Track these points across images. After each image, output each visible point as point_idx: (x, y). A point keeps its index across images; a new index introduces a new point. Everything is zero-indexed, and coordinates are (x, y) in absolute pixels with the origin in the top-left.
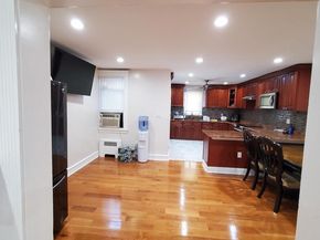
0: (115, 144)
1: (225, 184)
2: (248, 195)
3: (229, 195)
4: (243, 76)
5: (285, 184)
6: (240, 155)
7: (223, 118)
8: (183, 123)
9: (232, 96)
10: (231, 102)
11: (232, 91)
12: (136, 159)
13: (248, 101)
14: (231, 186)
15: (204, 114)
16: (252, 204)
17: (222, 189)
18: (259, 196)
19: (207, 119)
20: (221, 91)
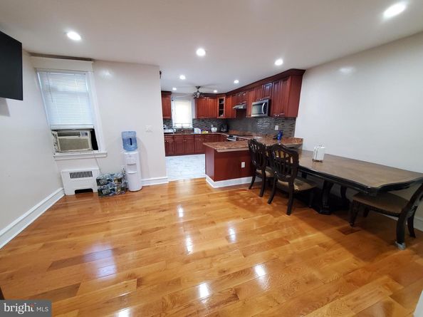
0: (89, 174)
1: (236, 197)
2: (260, 203)
3: (244, 207)
4: (236, 82)
5: (296, 188)
6: (243, 165)
7: (214, 130)
8: (173, 137)
9: (221, 106)
10: (221, 113)
11: (221, 100)
12: (125, 189)
13: (238, 110)
14: (242, 197)
15: (195, 125)
16: (268, 212)
17: (235, 202)
18: (270, 203)
19: (197, 131)
20: (210, 101)
